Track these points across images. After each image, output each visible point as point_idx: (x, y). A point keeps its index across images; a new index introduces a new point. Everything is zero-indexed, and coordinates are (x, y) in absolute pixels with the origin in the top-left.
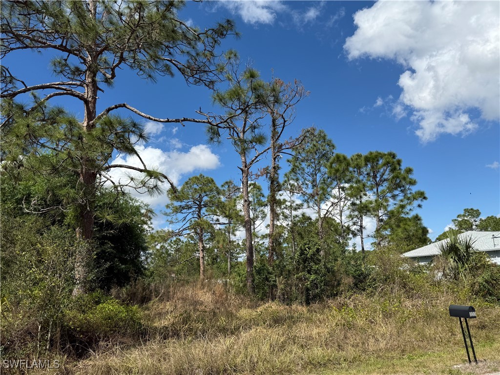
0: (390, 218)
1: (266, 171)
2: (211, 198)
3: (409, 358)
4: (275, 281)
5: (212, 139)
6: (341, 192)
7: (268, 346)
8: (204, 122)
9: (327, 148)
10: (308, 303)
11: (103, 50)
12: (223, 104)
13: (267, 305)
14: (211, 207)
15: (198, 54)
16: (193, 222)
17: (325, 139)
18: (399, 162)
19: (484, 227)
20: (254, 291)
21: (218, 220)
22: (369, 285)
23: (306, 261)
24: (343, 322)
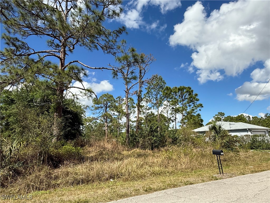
0: (188, 115)
1: (136, 92)
2: (111, 103)
3: (194, 172)
4: (139, 140)
5: (114, 77)
6: (168, 103)
7: (136, 165)
8: (111, 69)
9: (163, 83)
10: (152, 149)
11: (69, 37)
12: (120, 62)
13: (135, 150)
14: (111, 108)
15: (109, 41)
16: (103, 114)
17: (162, 80)
18: (192, 91)
19: (226, 120)
20: (129, 144)
21: (114, 113)
22: (178, 142)
23: (152, 131)
24: (167, 157)
